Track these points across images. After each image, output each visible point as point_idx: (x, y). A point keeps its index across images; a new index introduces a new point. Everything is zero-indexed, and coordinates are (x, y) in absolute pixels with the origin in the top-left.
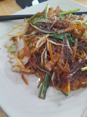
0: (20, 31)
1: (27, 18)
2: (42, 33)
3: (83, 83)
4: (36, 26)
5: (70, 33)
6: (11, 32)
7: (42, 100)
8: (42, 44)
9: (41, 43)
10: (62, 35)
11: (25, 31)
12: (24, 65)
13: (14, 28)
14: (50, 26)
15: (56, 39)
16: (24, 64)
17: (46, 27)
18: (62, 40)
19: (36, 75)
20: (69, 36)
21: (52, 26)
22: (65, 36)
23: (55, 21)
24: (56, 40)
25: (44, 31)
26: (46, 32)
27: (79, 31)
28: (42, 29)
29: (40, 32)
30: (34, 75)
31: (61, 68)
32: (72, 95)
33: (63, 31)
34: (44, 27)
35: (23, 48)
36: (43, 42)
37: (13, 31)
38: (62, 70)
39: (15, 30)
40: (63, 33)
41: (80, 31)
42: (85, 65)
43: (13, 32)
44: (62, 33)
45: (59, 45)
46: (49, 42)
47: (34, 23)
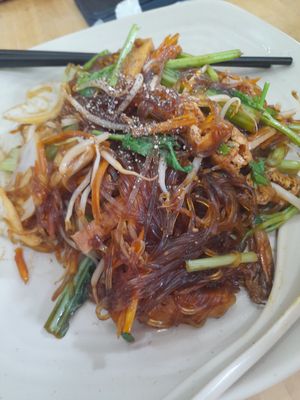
0: (43, 108)
1: (76, 64)
2: (93, 127)
3: (185, 310)
4: (77, 100)
5: (176, 138)
6: (20, 106)
7: (51, 340)
8: (80, 163)
9: (77, 157)
10: (147, 141)
11: (56, 107)
12: (23, 223)
13: (31, 95)
14: (117, 106)
15: (130, 152)
16: (23, 219)
17: (104, 107)
18: (143, 158)
19: (59, 258)
20: (167, 146)
21: (124, 106)
22: (156, 147)
23: (133, 92)
24: (128, 155)
25: (98, 120)
26: (104, 123)
27: (203, 135)
28: (94, 113)
29: (87, 121)
30: (53, 256)
31: (122, 252)
32: (150, 343)
33: (150, 129)
34: (100, 106)
35: (33, 165)
36: (83, 157)
37: (26, 104)
38: (122, 258)
39: (33, 100)
40: (151, 135)
41: (207, 136)
42: (208, 251)
43: (24, 107)
44: (147, 134)
45: (129, 176)
46: (102, 160)
47: (77, 89)
